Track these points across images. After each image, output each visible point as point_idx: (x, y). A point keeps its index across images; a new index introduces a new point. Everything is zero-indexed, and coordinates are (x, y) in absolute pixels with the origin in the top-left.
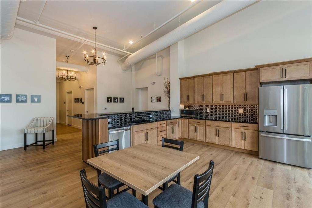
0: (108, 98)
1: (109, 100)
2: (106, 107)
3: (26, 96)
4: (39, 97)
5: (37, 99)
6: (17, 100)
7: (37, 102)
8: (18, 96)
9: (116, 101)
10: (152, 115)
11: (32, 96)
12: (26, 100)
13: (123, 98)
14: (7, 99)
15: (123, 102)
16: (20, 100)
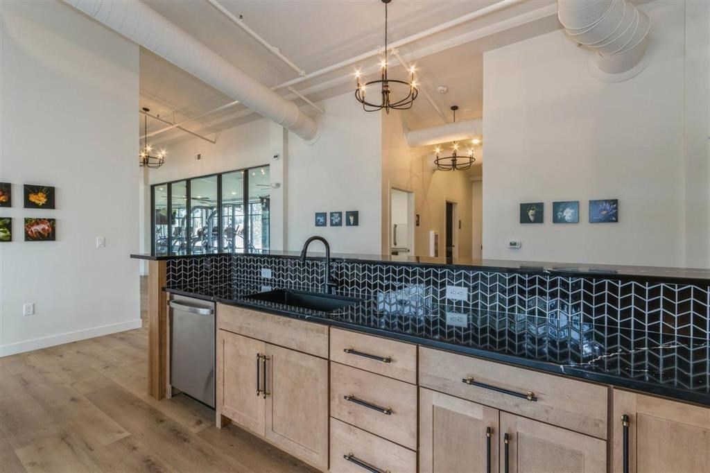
0: (525, 208)
1: (531, 213)
2: (513, 241)
3: (340, 214)
4: (355, 214)
5: (354, 218)
6: (331, 221)
7: (354, 225)
8: (332, 214)
9: (570, 214)
10: (467, 288)
11: (347, 212)
12: (341, 221)
13: (615, 202)
14: (322, 220)
15: (614, 219)
16: (334, 222)
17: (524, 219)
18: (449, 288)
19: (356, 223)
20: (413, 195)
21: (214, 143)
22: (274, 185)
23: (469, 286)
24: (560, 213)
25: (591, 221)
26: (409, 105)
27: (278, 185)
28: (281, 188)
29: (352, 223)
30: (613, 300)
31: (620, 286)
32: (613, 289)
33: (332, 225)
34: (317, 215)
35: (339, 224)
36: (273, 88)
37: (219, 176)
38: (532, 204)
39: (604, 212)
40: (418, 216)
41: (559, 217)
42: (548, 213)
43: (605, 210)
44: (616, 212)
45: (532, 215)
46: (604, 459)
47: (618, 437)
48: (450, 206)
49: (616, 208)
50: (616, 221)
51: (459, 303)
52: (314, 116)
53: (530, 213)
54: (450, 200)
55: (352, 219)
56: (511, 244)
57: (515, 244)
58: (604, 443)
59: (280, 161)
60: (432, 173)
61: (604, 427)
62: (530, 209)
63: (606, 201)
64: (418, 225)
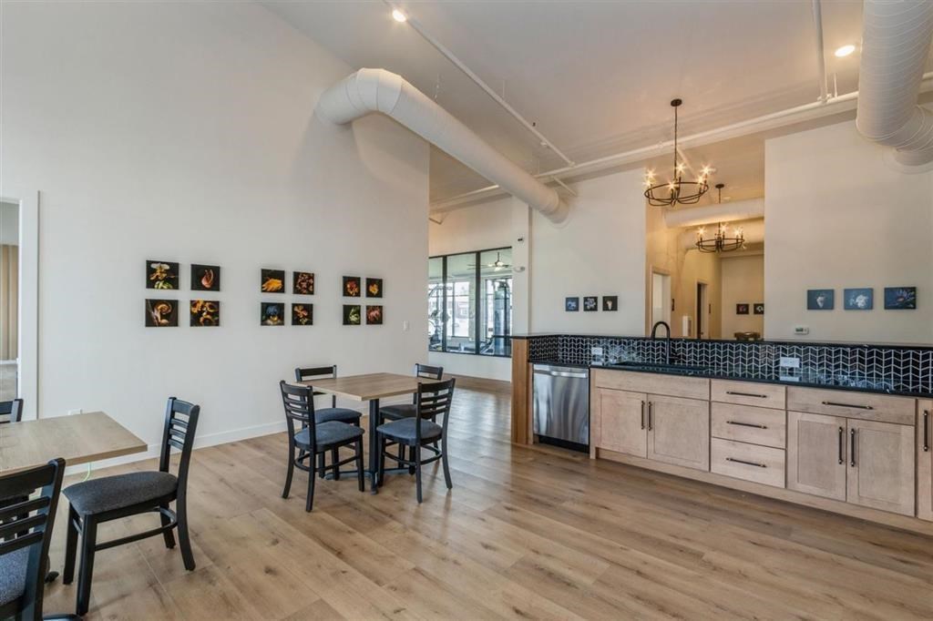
3: (596, 299)
4: (614, 300)
5: (611, 303)
6: (585, 306)
7: (612, 310)
8: (586, 299)
9: (862, 301)
10: (798, 359)
11: (604, 298)
12: (596, 306)
13: (913, 289)
14: (573, 304)
15: (912, 306)
16: (588, 307)
17: (812, 305)
18: (782, 359)
19: (615, 308)
20: (669, 279)
21: (440, 223)
22: (519, 269)
23: (800, 358)
24: (852, 300)
25: (886, 307)
26: (696, 200)
27: (522, 269)
28: (526, 272)
29: (610, 308)
30: (916, 364)
31: (921, 354)
32: (916, 356)
33: (586, 309)
34: (568, 299)
35: (595, 309)
36: (536, 176)
37: (445, 258)
38: (821, 291)
39: (901, 300)
40: (673, 300)
41: (851, 304)
42: (839, 300)
43: (901, 297)
44: (915, 299)
45: (821, 302)
46: (913, 435)
47: (921, 423)
48: (700, 286)
49: (914, 296)
50: (914, 308)
51: (791, 369)
52: (565, 199)
53: (818, 300)
54: (701, 282)
55: (610, 304)
56: (797, 330)
57: (802, 330)
58: (913, 428)
59: (525, 244)
60: (685, 253)
61: (913, 419)
62: (819, 296)
63: (903, 289)
64: (673, 309)
